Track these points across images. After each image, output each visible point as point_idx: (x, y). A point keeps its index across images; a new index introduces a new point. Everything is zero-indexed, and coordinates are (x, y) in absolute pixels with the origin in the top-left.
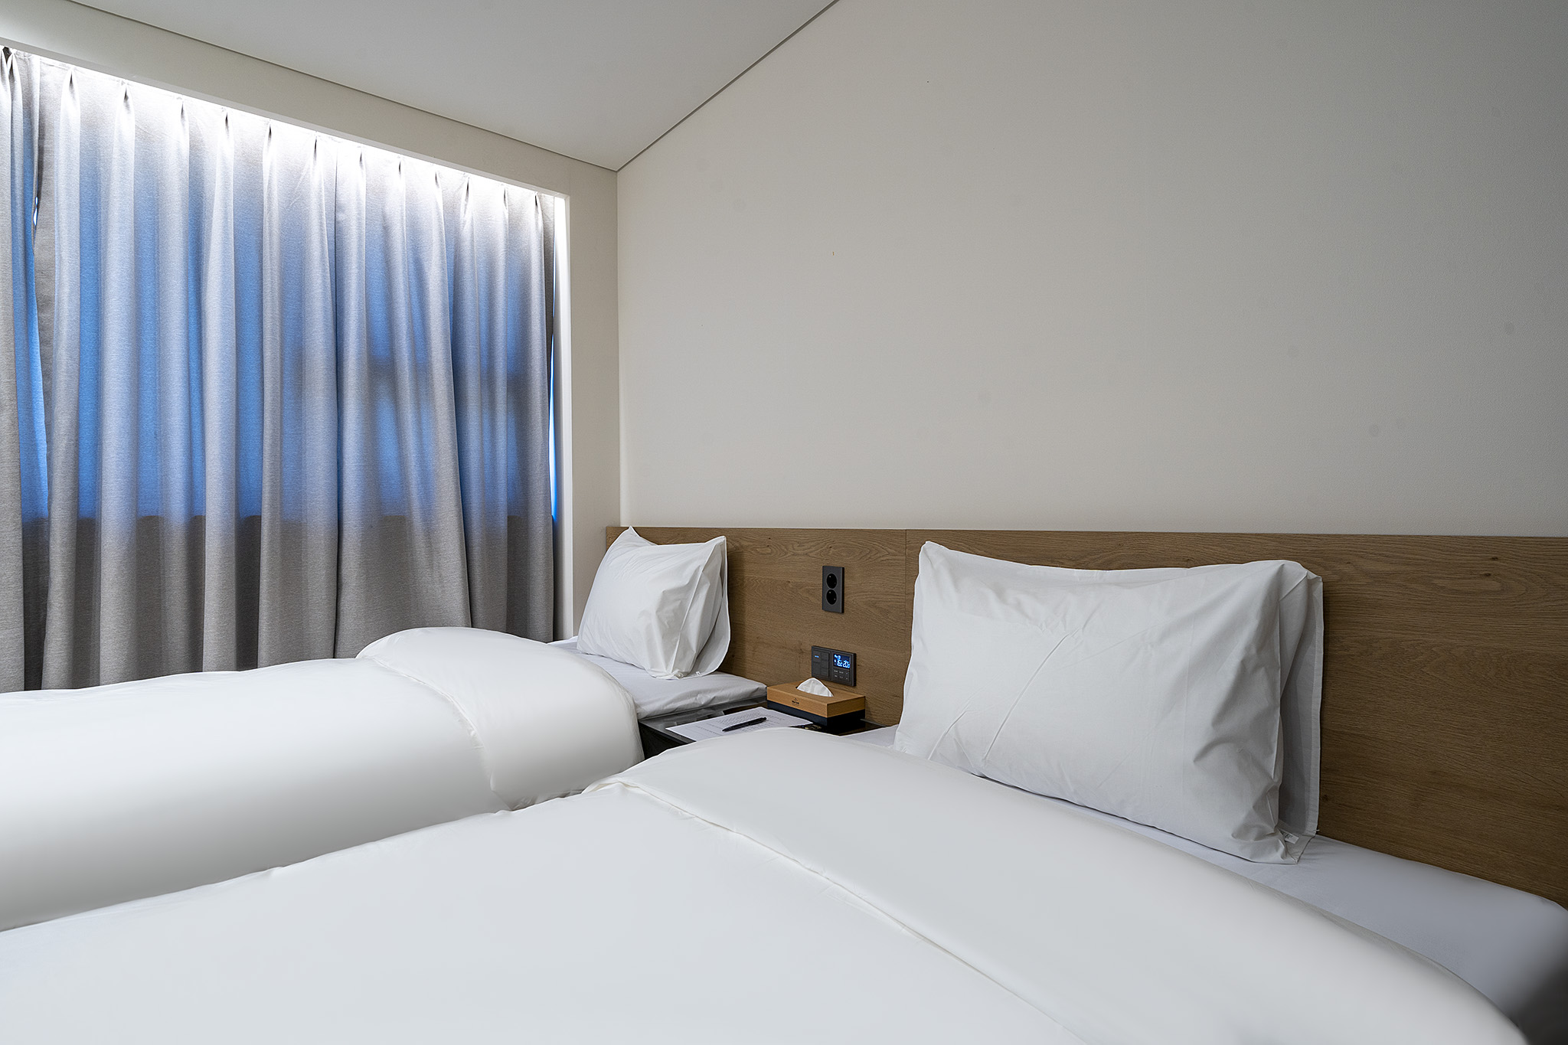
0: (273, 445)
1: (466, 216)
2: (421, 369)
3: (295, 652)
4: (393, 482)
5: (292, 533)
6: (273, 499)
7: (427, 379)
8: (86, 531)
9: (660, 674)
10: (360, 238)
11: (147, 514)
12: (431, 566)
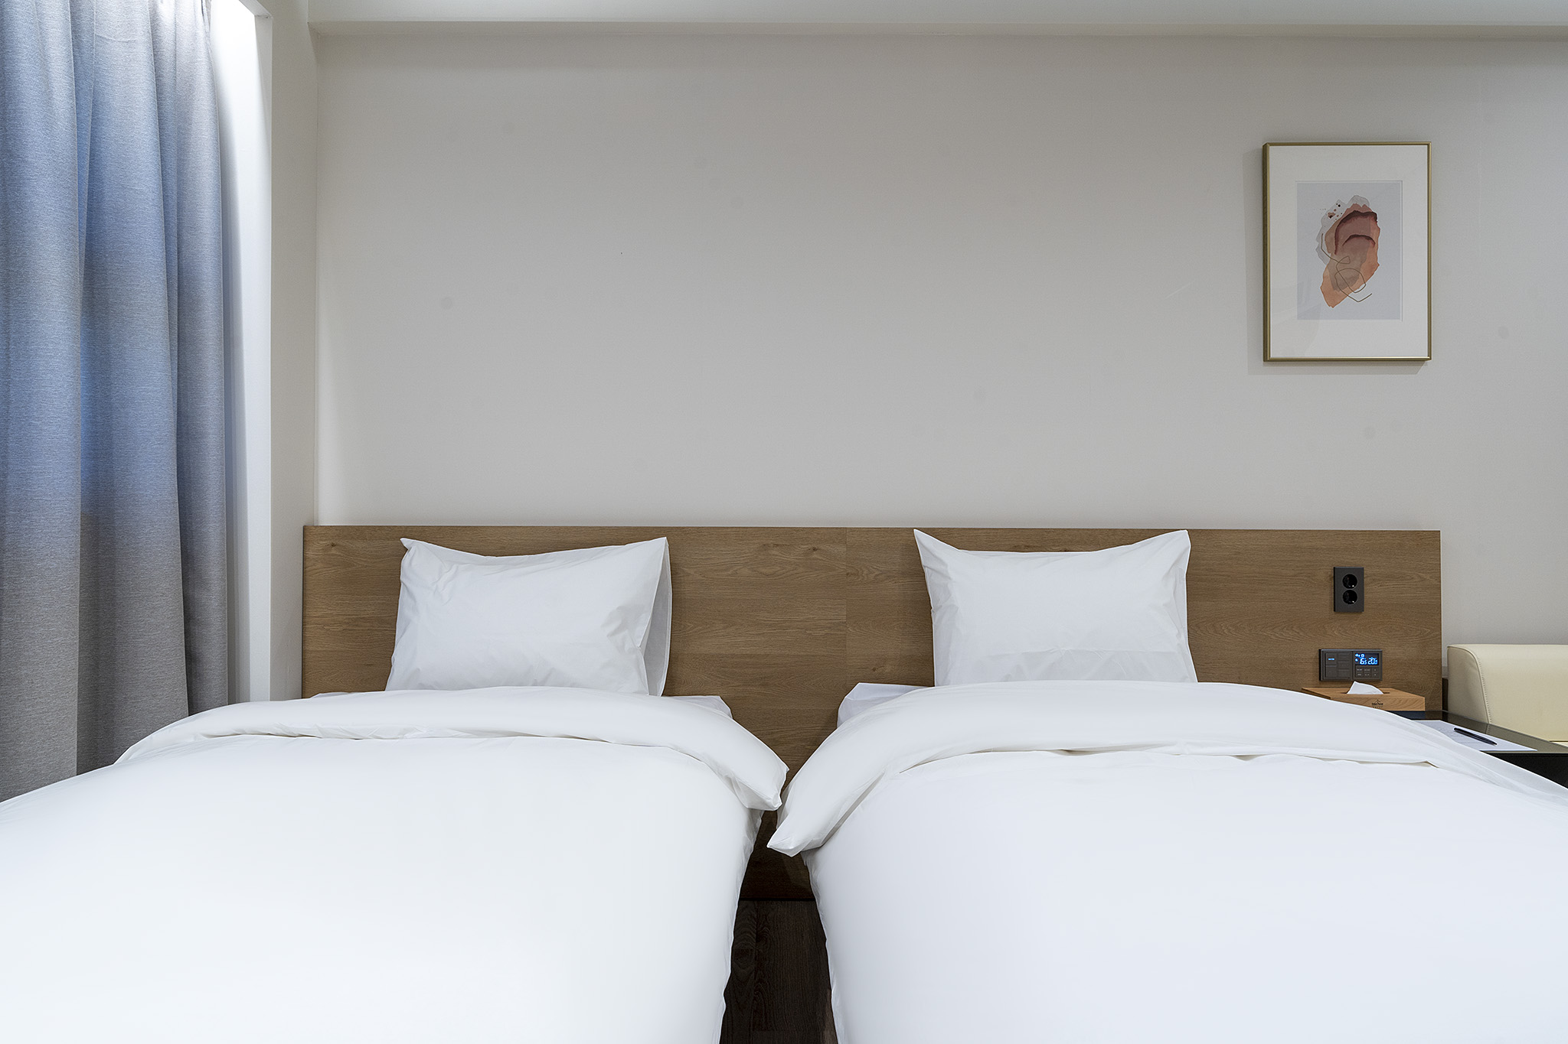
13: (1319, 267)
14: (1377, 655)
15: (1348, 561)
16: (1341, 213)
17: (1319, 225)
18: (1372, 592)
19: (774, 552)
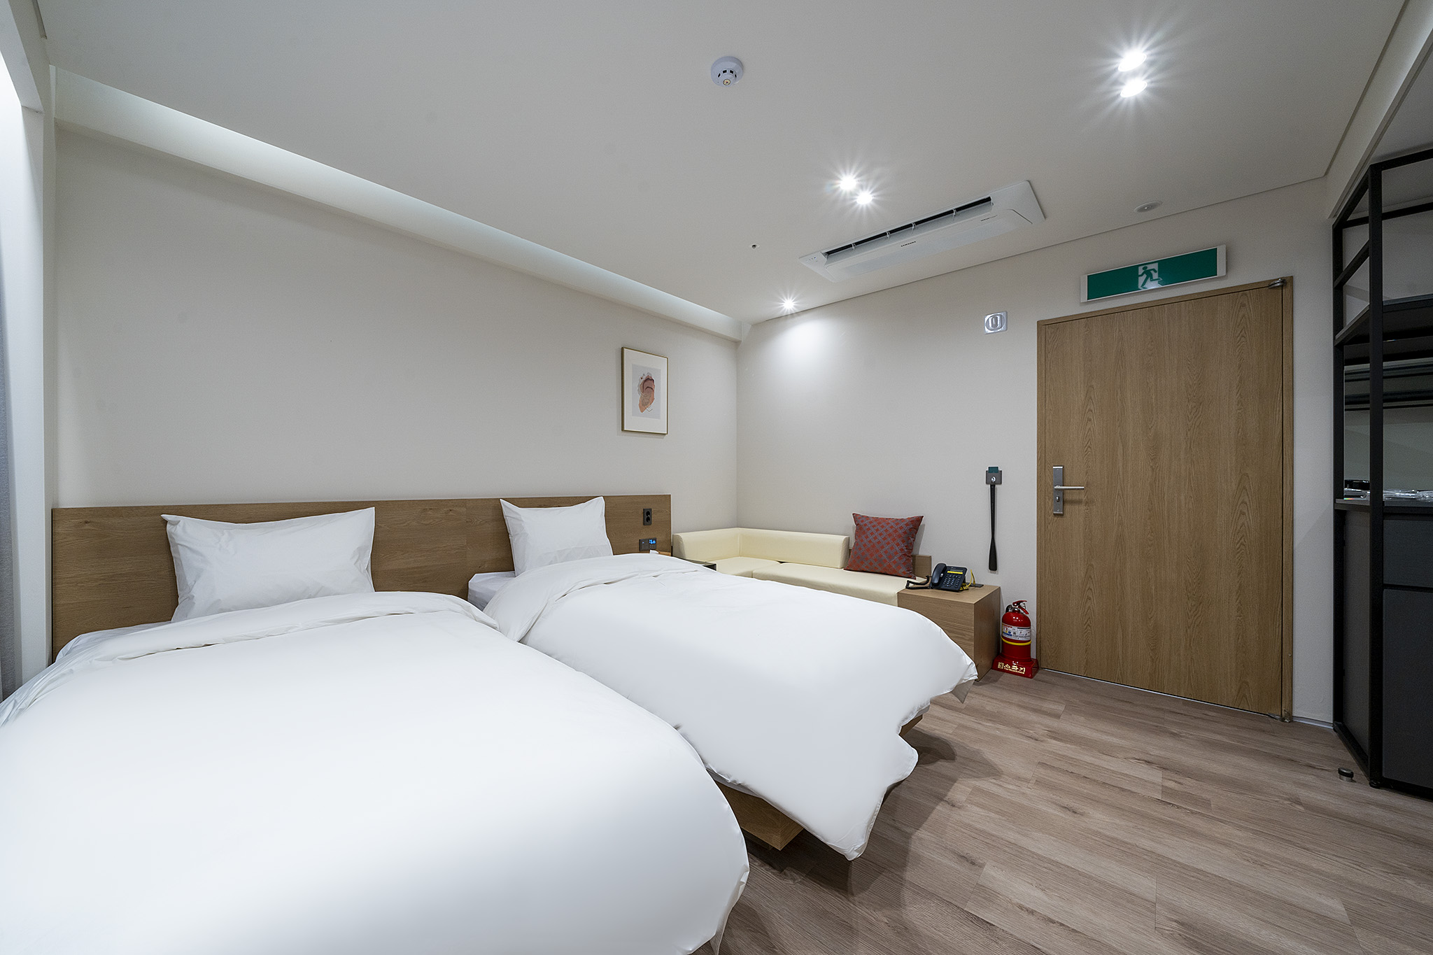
13: (638, 397)
14: (655, 540)
15: (647, 506)
16: (644, 378)
17: (638, 382)
18: (654, 517)
19: (429, 513)
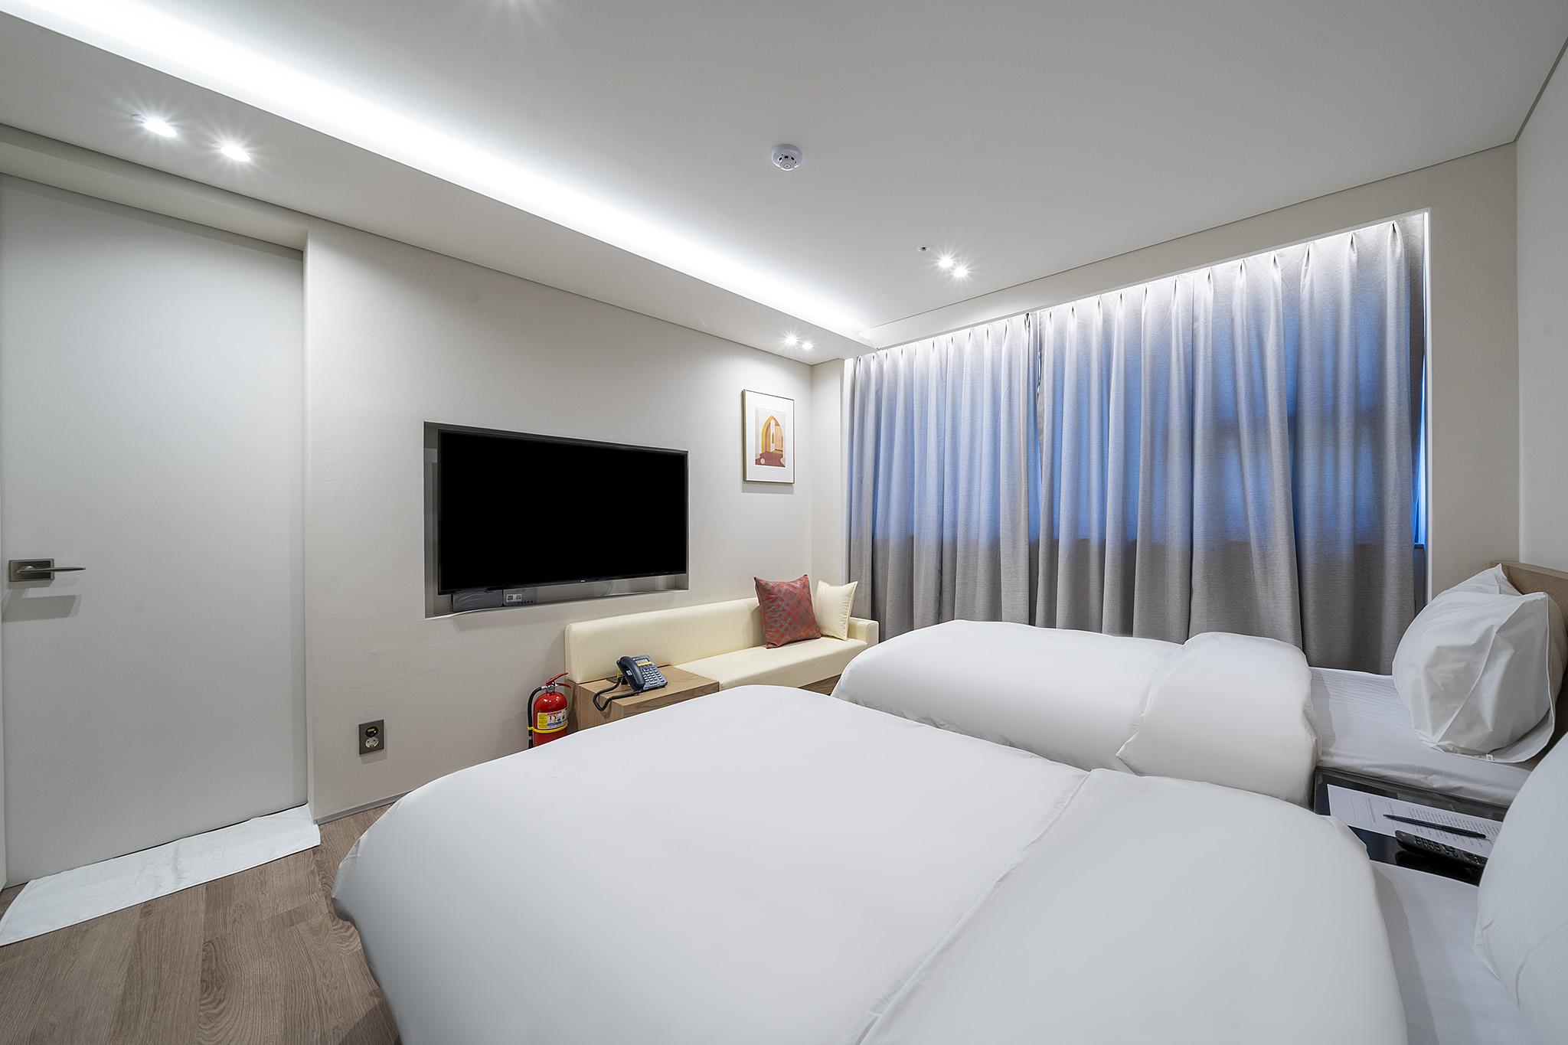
0: (1144, 494)
1: (1306, 280)
2: (1259, 423)
3: (1157, 631)
4: (1239, 515)
5: (1157, 552)
6: (1143, 530)
7: (1266, 430)
8: (1053, 544)
9: (1427, 739)
10: (1206, 337)
11: (1082, 538)
12: (1266, 583)
